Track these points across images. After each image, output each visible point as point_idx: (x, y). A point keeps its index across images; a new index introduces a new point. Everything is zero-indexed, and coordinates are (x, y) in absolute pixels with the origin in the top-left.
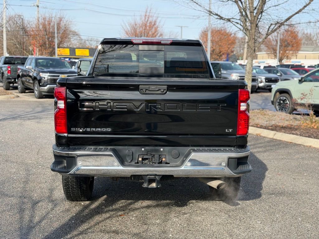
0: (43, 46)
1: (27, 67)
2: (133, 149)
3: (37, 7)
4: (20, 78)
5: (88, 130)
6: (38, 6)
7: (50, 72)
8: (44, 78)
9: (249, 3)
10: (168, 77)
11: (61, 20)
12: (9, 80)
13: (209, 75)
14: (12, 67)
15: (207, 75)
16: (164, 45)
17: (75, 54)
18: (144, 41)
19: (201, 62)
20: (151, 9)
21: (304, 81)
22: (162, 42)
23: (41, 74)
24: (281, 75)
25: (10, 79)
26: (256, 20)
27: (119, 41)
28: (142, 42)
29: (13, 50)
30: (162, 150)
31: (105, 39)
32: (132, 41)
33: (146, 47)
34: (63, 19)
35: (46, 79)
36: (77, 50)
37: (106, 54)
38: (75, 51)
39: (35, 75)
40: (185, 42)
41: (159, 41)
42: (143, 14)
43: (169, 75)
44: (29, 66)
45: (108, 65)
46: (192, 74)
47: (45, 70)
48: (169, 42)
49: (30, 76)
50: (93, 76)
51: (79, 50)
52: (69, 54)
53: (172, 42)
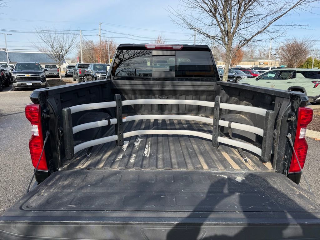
0: (102, 58)
1: (89, 70)
4: (86, 76)
6: (100, 36)
7: (101, 73)
8: (98, 76)
9: (228, 26)
10: (178, 81)
11: (111, 43)
12: (81, 78)
13: (216, 78)
14: (82, 70)
15: (214, 78)
16: (175, 50)
18: (157, 46)
19: (209, 66)
20: (161, 36)
21: (259, 79)
22: (174, 47)
23: (96, 74)
24: (235, 74)
25: (81, 76)
26: (232, 37)
27: (133, 46)
28: (155, 48)
29: (89, 60)
31: (121, 45)
32: (146, 46)
33: (160, 52)
34: (113, 42)
35: (99, 77)
37: (131, 59)
39: (93, 75)
40: (195, 47)
41: (171, 46)
42: (157, 40)
43: (179, 78)
44: (90, 69)
45: (136, 69)
46: (201, 78)
47: (99, 72)
48: (180, 47)
49: (91, 75)
50: (111, 79)
53: (183, 48)
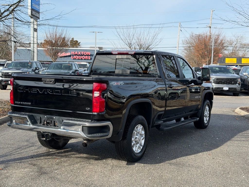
2: (41, 116)
3: (209, 28)
5: (22, 103)
17: (241, 62)
22: (129, 53)
28: (117, 53)
30: (54, 118)
32: (112, 52)
36: (243, 59)
38: (241, 60)
48: (133, 53)
51: (244, 59)
52: (236, 63)
